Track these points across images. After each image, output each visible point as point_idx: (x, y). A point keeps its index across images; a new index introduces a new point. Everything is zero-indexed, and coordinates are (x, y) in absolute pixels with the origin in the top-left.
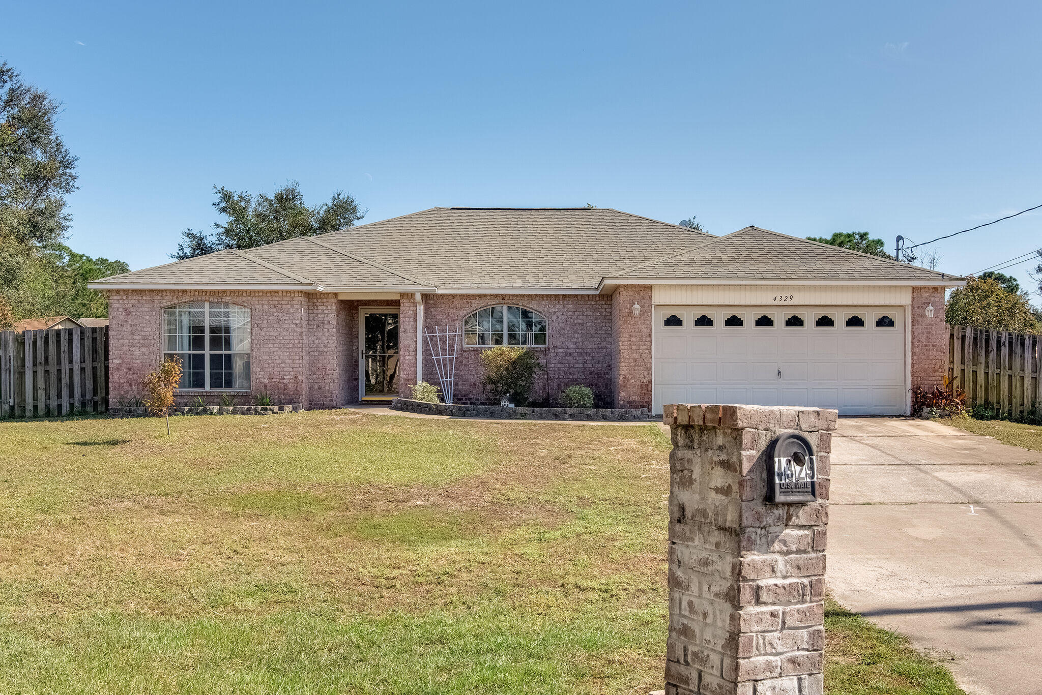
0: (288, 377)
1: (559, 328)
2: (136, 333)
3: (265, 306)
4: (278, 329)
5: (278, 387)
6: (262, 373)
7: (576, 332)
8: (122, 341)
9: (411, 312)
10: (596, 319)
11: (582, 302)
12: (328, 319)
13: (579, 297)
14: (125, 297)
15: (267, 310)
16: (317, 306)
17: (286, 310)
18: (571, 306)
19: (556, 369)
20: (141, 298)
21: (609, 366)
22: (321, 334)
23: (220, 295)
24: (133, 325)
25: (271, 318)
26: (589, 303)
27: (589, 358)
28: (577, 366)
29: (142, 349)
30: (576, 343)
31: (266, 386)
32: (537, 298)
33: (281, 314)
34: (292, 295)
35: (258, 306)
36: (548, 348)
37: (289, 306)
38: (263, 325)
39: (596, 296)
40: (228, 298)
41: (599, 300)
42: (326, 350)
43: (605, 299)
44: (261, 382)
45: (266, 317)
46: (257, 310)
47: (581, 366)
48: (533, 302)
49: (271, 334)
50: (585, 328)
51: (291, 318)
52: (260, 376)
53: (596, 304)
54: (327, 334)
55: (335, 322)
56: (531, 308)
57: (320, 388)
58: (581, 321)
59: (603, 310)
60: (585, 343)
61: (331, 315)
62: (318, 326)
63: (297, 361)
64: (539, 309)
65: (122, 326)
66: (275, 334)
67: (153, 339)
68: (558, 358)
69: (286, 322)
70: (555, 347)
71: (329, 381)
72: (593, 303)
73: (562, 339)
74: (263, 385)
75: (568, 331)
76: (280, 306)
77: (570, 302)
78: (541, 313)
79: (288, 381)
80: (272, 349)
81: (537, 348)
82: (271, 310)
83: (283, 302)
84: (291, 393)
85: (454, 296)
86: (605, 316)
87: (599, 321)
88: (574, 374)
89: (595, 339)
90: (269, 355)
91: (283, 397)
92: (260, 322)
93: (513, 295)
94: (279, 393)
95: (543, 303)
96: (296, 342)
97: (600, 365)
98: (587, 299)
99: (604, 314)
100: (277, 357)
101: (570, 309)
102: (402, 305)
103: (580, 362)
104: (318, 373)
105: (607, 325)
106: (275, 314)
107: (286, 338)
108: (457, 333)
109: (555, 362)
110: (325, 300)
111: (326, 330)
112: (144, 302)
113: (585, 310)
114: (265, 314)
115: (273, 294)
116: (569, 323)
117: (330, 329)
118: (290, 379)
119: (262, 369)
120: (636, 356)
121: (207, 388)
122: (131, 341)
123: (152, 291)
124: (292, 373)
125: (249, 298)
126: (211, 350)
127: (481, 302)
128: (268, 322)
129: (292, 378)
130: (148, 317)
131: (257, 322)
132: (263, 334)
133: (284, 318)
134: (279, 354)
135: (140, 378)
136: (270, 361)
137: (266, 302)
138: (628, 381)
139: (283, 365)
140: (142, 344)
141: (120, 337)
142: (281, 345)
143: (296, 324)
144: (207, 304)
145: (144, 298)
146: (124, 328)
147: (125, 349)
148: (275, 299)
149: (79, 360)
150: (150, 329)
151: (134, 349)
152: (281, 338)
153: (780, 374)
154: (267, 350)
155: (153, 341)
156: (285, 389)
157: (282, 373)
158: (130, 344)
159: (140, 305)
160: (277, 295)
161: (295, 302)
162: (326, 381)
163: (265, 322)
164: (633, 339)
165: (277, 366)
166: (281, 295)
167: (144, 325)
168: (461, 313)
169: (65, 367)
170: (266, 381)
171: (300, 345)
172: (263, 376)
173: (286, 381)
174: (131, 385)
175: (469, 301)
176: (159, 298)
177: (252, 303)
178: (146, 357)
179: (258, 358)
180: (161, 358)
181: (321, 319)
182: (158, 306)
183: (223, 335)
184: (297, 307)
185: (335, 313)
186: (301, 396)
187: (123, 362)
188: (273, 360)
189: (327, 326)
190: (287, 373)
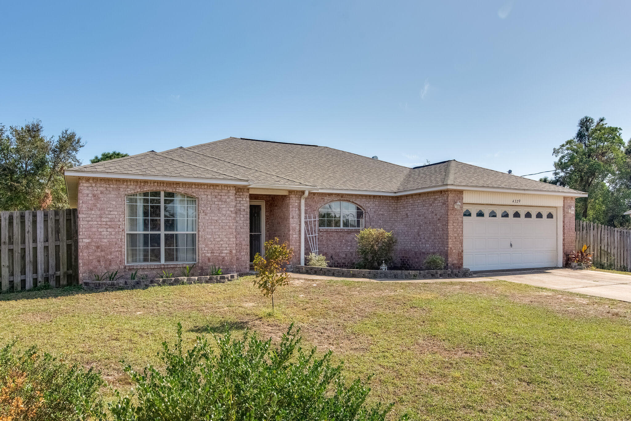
0: (226, 252)
1: (371, 217)
2: (104, 216)
3: (209, 197)
4: (218, 214)
5: (218, 259)
6: (206, 249)
7: (380, 219)
8: (91, 223)
10: (390, 211)
11: (383, 201)
13: (381, 197)
14: (94, 185)
15: (210, 200)
17: (224, 200)
18: (377, 203)
20: (108, 186)
23: (175, 186)
24: (101, 209)
25: (213, 206)
26: (386, 201)
29: (109, 230)
31: (209, 259)
33: (220, 203)
34: (229, 189)
35: (204, 196)
37: (226, 197)
38: (207, 211)
40: (181, 189)
41: (391, 200)
43: (394, 199)
44: (205, 256)
45: (209, 205)
46: (203, 199)
49: (213, 218)
50: (384, 217)
51: (227, 206)
52: (205, 251)
53: (390, 202)
55: (248, 210)
56: (356, 203)
58: (381, 213)
59: (393, 206)
60: (385, 226)
61: (246, 205)
63: (231, 240)
65: (92, 210)
66: (216, 218)
67: (119, 221)
69: (224, 209)
72: (388, 201)
74: (207, 258)
75: (376, 219)
76: (220, 197)
77: (377, 201)
78: (361, 207)
79: (225, 255)
80: (214, 230)
82: (213, 199)
83: (222, 194)
84: (227, 264)
86: (394, 210)
87: (391, 212)
89: (389, 224)
90: (211, 235)
92: (205, 209)
94: (219, 264)
95: (363, 200)
96: (231, 224)
98: (385, 198)
99: (393, 208)
100: (217, 236)
101: (377, 205)
102: (291, 199)
105: (395, 215)
106: (216, 203)
107: (224, 221)
108: (317, 219)
112: (111, 189)
113: (384, 206)
114: (208, 203)
115: (214, 187)
116: (376, 213)
117: (245, 215)
118: (227, 253)
119: (207, 245)
120: (456, 235)
121: (163, 261)
122: (99, 223)
123: (118, 180)
124: (228, 249)
125: (197, 189)
126: (166, 230)
127: (330, 199)
128: (211, 209)
129: (228, 252)
130: (114, 203)
131: (203, 209)
132: (207, 218)
133: (222, 206)
134: (219, 234)
135: (108, 255)
136: (212, 239)
137: (210, 193)
138: (452, 251)
139: (222, 242)
140: (109, 225)
141: (88, 219)
142: (221, 227)
143: (231, 211)
144: (162, 194)
145: (111, 186)
146: (93, 212)
147: (94, 230)
148: (216, 191)
149: (42, 240)
150: (116, 213)
151: (102, 230)
152: (220, 221)
153: (511, 245)
154: (210, 230)
155: (119, 223)
156: (223, 261)
157: (221, 249)
158: (98, 226)
159: (108, 192)
160: (217, 188)
161: (230, 194)
162: (242, 254)
163: (209, 209)
164: (455, 224)
165: (217, 243)
166: (220, 188)
167: (111, 210)
168: (318, 205)
169: (29, 245)
170: (209, 255)
171: (234, 227)
172: (207, 251)
173: (223, 255)
174: (99, 261)
175: (323, 197)
176: (124, 186)
177: (199, 194)
178: (113, 237)
179: (203, 237)
180: (125, 237)
181: (239, 208)
182: (124, 193)
183: (175, 218)
184: (232, 197)
185: (248, 203)
186: (234, 266)
187: (92, 241)
188: (214, 238)
189: (243, 213)
190: (224, 249)
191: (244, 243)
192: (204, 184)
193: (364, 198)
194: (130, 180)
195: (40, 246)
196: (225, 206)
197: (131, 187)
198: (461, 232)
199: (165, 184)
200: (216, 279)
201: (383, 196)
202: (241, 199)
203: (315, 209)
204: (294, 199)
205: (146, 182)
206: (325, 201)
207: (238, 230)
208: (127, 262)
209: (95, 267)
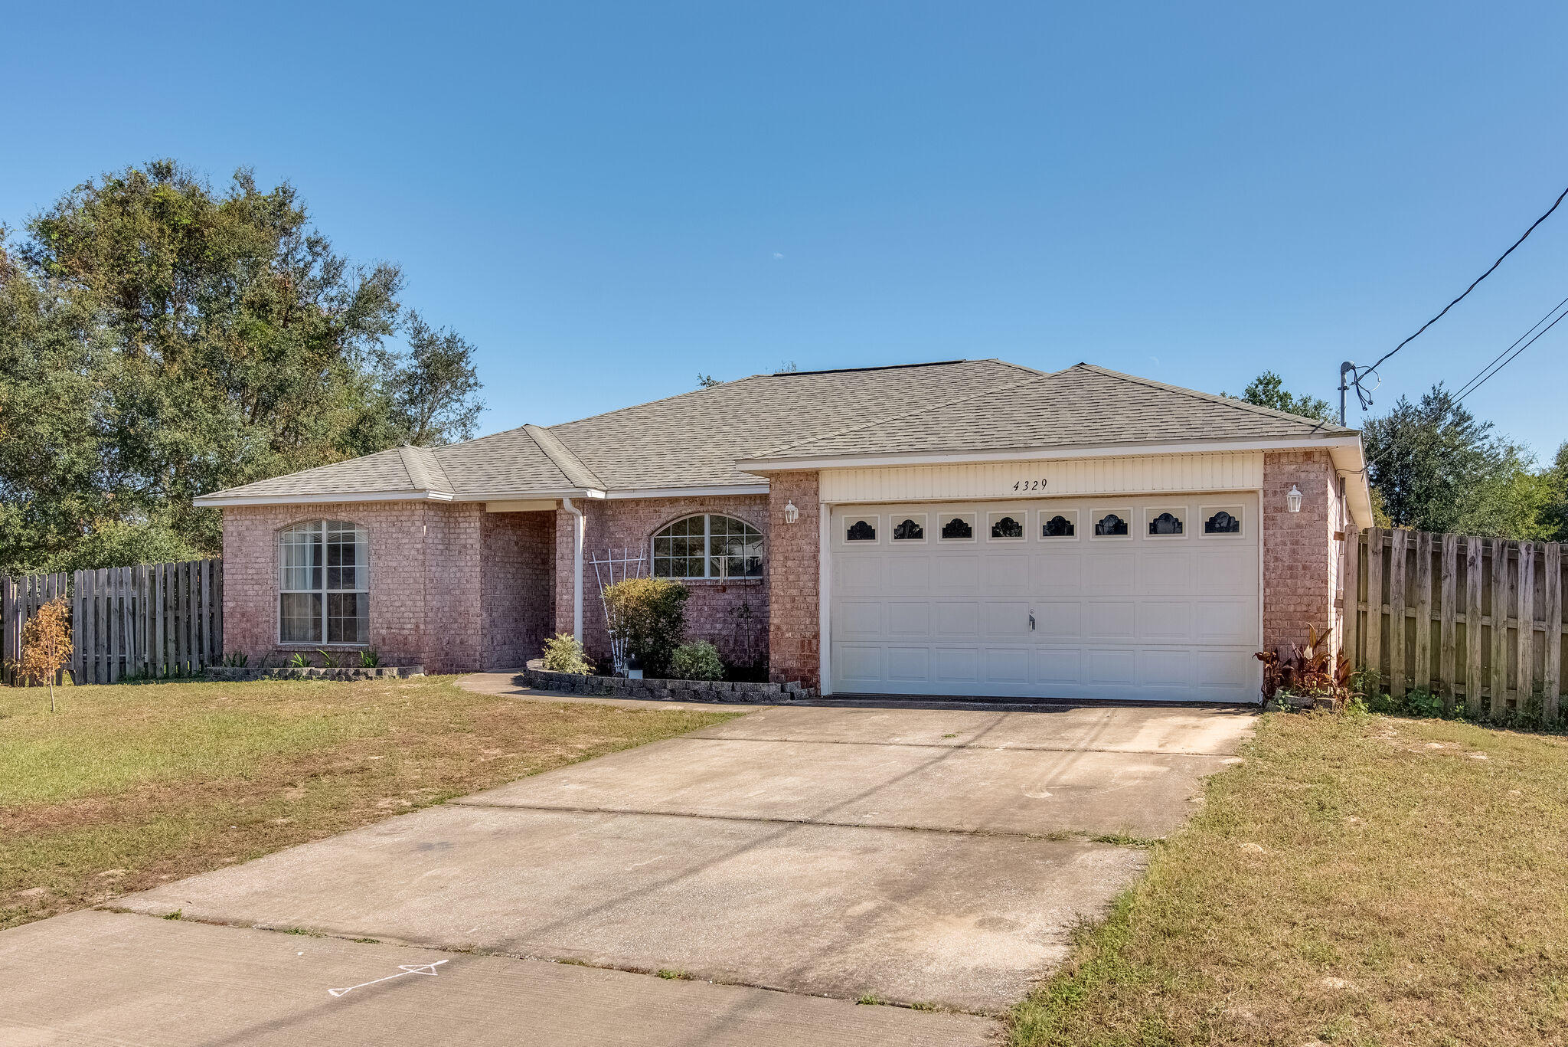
0: (409, 626)
2: (250, 566)
3: (384, 525)
4: (397, 557)
5: (397, 640)
6: (380, 620)
8: (236, 577)
9: (570, 529)
12: (470, 541)
14: (238, 517)
15: (385, 531)
16: (459, 523)
17: (406, 529)
20: (254, 517)
22: (463, 564)
23: (335, 510)
24: (246, 555)
25: (390, 541)
29: (256, 587)
31: (384, 640)
32: (747, 502)
33: (400, 535)
34: (413, 507)
35: (375, 525)
36: (764, 581)
37: (409, 524)
38: (381, 552)
40: (343, 514)
42: (468, 586)
44: (378, 634)
45: (384, 540)
46: (375, 529)
48: (742, 508)
49: (390, 564)
51: (412, 541)
52: (377, 625)
54: (469, 564)
55: (477, 546)
57: (462, 643)
61: (474, 536)
62: (460, 552)
63: (418, 604)
64: (752, 519)
65: (236, 556)
66: (394, 564)
67: (267, 573)
69: (406, 547)
71: (472, 631)
74: (382, 638)
76: (399, 524)
78: (754, 524)
79: (408, 633)
80: (391, 586)
81: (747, 580)
82: (390, 530)
83: (403, 519)
84: (412, 649)
85: (637, 502)
90: (387, 595)
91: (402, 655)
92: (378, 547)
93: (715, 498)
94: (399, 649)
95: (756, 508)
96: (418, 575)
100: (396, 598)
102: (558, 517)
104: (460, 620)
106: (394, 536)
107: (406, 569)
108: (642, 559)
110: (468, 514)
111: (468, 558)
112: (257, 522)
114: (382, 536)
115: (391, 507)
117: (472, 556)
118: (411, 630)
119: (380, 614)
120: (794, 592)
121: (325, 642)
122: (245, 577)
123: (265, 507)
124: (413, 621)
125: (366, 514)
126: (329, 587)
127: (673, 510)
128: (386, 547)
129: (412, 627)
130: (261, 544)
131: (374, 547)
132: (381, 565)
133: (404, 541)
134: (398, 593)
135: (254, 627)
136: (388, 603)
137: (384, 519)
138: (783, 634)
139: (403, 609)
140: (256, 580)
141: (234, 571)
142: (401, 580)
143: (418, 550)
144: (324, 524)
145: (258, 517)
146: (238, 559)
147: (239, 587)
148: (394, 513)
149: (207, 604)
150: (263, 560)
151: (246, 587)
152: (401, 570)
153: (1032, 620)
154: (385, 587)
155: (266, 577)
156: (405, 644)
157: (401, 620)
158: (244, 581)
159: (253, 527)
160: (396, 508)
161: (416, 517)
162: (468, 632)
163: (383, 547)
164: (789, 563)
165: (396, 610)
166: (400, 508)
167: (258, 555)
168: (647, 528)
169: (194, 612)
170: (383, 632)
171: (421, 580)
172: (380, 626)
173: (406, 632)
174: (244, 637)
176: (272, 517)
177: (369, 521)
178: (259, 598)
179: (375, 599)
180: (275, 600)
181: (463, 542)
182: (271, 527)
183: (341, 566)
184: (418, 524)
185: (479, 531)
186: (423, 654)
187: (237, 605)
188: (392, 602)
189: (470, 552)
190: (407, 621)
191: (472, 611)
192: (376, 503)
194: (280, 506)
195: (206, 612)
196: (407, 541)
197: (280, 516)
198: (810, 584)
199: (323, 507)
200: (346, 674)
202: (467, 525)
203: (640, 536)
204: (564, 518)
205: (298, 506)
206: (663, 516)
207: (462, 586)
208: (282, 640)
209: (240, 647)
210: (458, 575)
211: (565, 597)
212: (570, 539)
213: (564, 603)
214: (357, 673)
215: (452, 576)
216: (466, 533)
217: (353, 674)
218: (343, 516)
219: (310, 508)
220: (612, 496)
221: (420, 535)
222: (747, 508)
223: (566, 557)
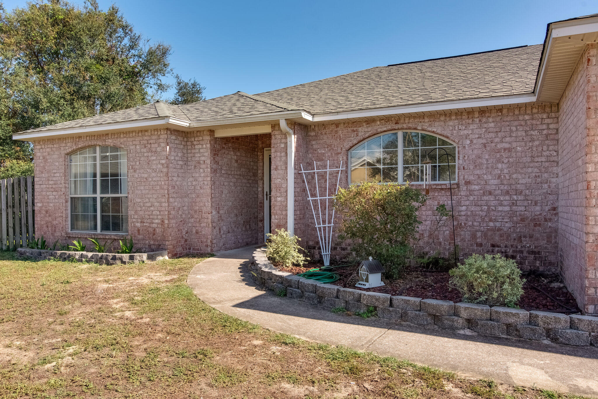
0: (157, 221)
1: (474, 156)
2: (50, 179)
3: (138, 147)
4: (148, 170)
5: (148, 231)
6: (136, 217)
7: (499, 161)
8: (42, 186)
9: (283, 146)
10: (532, 140)
11: (509, 118)
12: (203, 158)
13: (505, 111)
14: (43, 146)
15: (139, 151)
16: (194, 145)
17: (154, 150)
18: (492, 125)
19: (469, 213)
20: (52, 146)
21: (554, 209)
22: (197, 175)
23: (104, 138)
24: (49, 172)
25: (142, 159)
26: (521, 118)
27: (520, 198)
28: (500, 208)
29: (54, 193)
30: (499, 177)
31: (139, 230)
32: (442, 118)
33: (150, 154)
34: (159, 133)
35: (132, 147)
36: (458, 185)
37: (156, 145)
38: (136, 167)
39: (531, 105)
40: (110, 141)
41: (538, 113)
42: (202, 191)
43: (548, 110)
44: (135, 226)
45: (138, 158)
46: (131, 150)
47: (507, 208)
48: (437, 124)
49: (143, 175)
50: (514, 154)
51: (159, 158)
52: (134, 220)
53: (533, 119)
54: (202, 175)
55: (208, 162)
56: (433, 132)
57: (197, 233)
58: (507, 146)
59: (544, 127)
60: (514, 176)
61: (206, 154)
62: (195, 166)
63: (164, 204)
64: (445, 133)
65: (42, 173)
66: (146, 176)
67: (61, 184)
68: (471, 198)
69: (154, 162)
70: (468, 183)
71: (205, 225)
72: (527, 117)
73: (478, 172)
74: (137, 229)
75: (487, 160)
76: (149, 146)
77: (491, 120)
78: (447, 137)
79: (156, 226)
80: (144, 192)
81: (441, 185)
82: (143, 150)
83: (151, 141)
84: (159, 238)
85: (337, 124)
86: (547, 136)
87: (537, 143)
88: (496, 221)
89: (530, 170)
90: (141, 198)
91: (152, 242)
92: (134, 164)
93: (410, 116)
94: (149, 238)
95: (451, 123)
96: (163, 183)
97: (538, 208)
98: (517, 112)
99: (545, 132)
100: (147, 200)
101: (491, 130)
102: (273, 137)
103: (505, 203)
104: (196, 216)
105: (551, 148)
106: (145, 155)
107: (154, 179)
108: (341, 169)
109: (467, 203)
110: (201, 138)
111: (201, 170)
112: (54, 149)
113: (514, 129)
114: (137, 155)
115: (143, 133)
116: (488, 148)
117: (205, 169)
118: (158, 224)
119: (136, 212)
121: (98, 230)
122: (47, 186)
124: (159, 217)
125: (125, 139)
126: (102, 193)
127: (369, 129)
128: (140, 163)
129: (159, 222)
130: (57, 164)
131: (131, 163)
132: (137, 176)
133: (153, 158)
134: (149, 196)
135: (53, 220)
136: (142, 204)
137: (138, 143)
139: (152, 208)
140: (54, 188)
142: (151, 187)
143: (163, 164)
144: (98, 149)
145: (55, 146)
146: (43, 175)
147: (44, 193)
148: (145, 138)
150: (58, 175)
151: (48, 193)
152: (150, 180)
154: (139, 192)
155: (61, 186)
156: (154, 234)
157: (151, 217)
158: (47, 189)
159: (52, 153)
160: (146, 134)
161: (161, 140)
162: (202, 225)
163: (138, 163)
165: (147, 209)
166: (149, 134)
167: (55, 171)
168: (345, 144)
170: (138, 225)
171: (166, 187)
172: (136, 220)
173: (154, 225)
174: (47, 227)
175: (355, 129)
177: (127, 145)
178: (56, 200)
179: (132, 201)
180: (66, 202)
181: (197, 159)
182: (64, 152)
183: (109, 178)
184: (163, 145)
185: (209, 151)
186: (167, 242)
187: (43, 206)
188: (144, 203)
189: (203, 166)
190: (155, 217)
191: (204, 209)
193: (453, 117)
196: (155, 158)
197: (69, 144)
199: (96, 136)
201: (510, 108)
202: (200, 146)
203: (339, 151)
204: (279, 137)
206: (360, 134)
207: (197, 191)
208: (72, 228)
209: (45, 233)
210: (194, 183)
211: (279, 199)
212: (283, 154)
213: (278, 204)
214: (114, 258)
215: (190, 184)
216: (199, 152)
217: (112, 259)
218: (110, 142)
219: (88, 138)
220: (317, 119)
221: (164, 153)
222: (442, 123)
223: (279, 168)
